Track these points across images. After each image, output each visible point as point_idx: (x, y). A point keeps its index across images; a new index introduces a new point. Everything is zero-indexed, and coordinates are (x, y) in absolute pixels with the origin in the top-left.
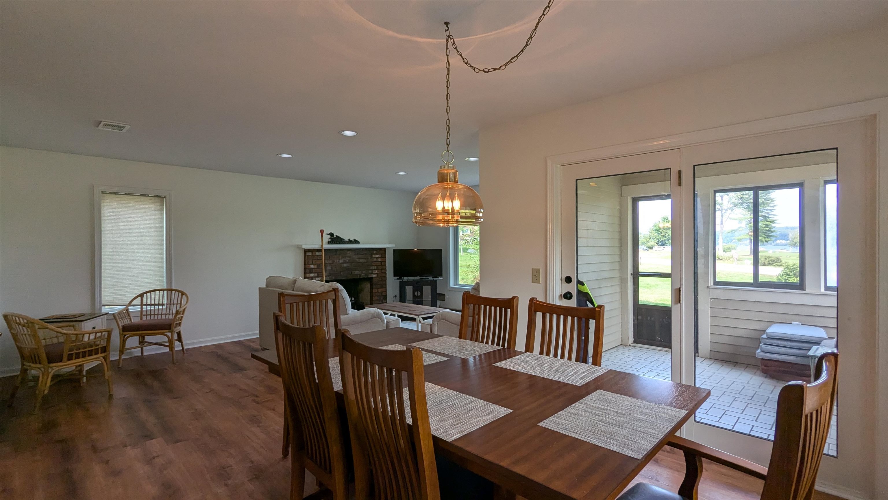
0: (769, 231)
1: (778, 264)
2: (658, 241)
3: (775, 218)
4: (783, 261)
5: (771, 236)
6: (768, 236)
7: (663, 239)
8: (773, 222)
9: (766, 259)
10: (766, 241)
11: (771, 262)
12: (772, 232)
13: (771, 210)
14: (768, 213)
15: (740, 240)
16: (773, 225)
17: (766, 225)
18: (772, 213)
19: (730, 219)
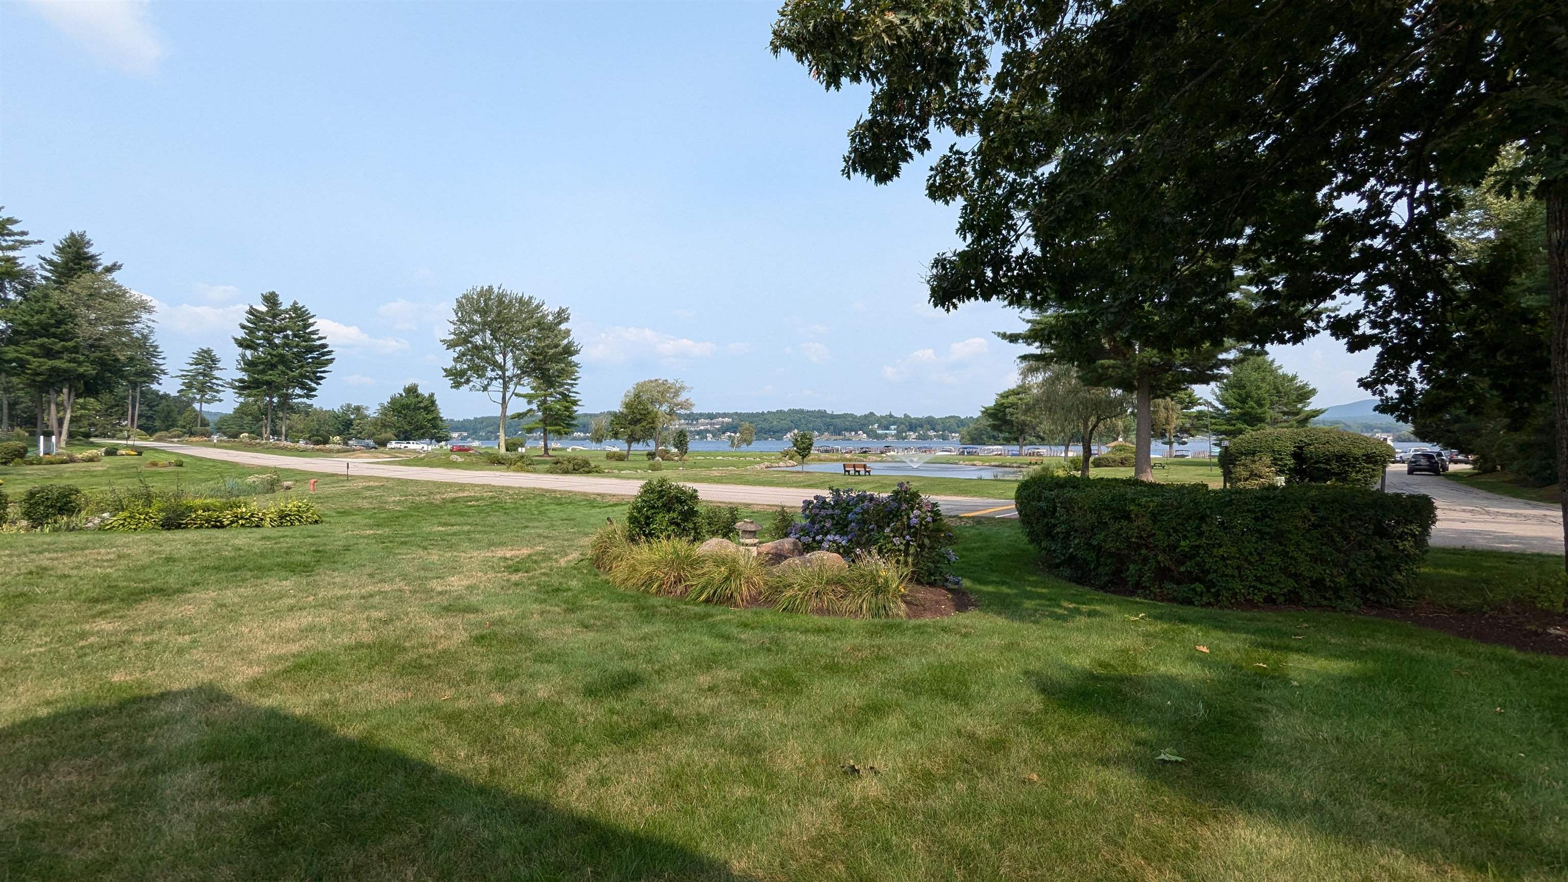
0: (569, 417)
1: (586, 469)
2: (399, 432)
3: (578, 397)
4: (593, 465)
5: (572, 425)
6: (569, 425)
7: (407, 427)
8: (575, 403)
9: (570, 462)
10: (566, 433)
11: (576, 467)
12: (573, 419)
13: (572, 385)
14: (568, 390)
15: (530, 431)
16: (575, 408)
17: (566, 407)
18: (574, 390)
19: (517, 395)
